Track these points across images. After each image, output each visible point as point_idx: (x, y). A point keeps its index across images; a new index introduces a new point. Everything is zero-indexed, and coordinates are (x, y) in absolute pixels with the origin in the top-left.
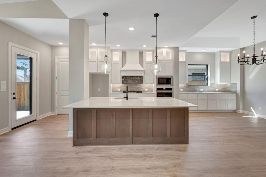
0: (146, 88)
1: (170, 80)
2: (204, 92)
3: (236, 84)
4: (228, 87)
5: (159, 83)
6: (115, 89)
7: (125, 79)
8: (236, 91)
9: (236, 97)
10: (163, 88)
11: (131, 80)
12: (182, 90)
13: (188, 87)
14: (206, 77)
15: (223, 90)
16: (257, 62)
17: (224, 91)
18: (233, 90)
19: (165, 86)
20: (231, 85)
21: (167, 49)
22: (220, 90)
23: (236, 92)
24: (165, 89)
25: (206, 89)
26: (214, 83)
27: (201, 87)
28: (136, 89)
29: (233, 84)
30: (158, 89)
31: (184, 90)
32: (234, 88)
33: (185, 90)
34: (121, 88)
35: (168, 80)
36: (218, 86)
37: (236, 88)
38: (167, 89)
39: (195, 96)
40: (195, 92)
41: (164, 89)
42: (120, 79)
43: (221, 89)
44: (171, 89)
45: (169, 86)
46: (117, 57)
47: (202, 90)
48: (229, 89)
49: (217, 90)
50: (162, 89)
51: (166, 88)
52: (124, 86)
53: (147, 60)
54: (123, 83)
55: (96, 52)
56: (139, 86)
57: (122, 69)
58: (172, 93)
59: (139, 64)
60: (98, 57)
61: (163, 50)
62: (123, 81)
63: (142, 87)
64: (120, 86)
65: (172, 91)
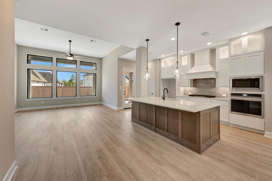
0: (224, 93)
1: (256, 83)
6: (186, 92)
7: (195, 82)
10: (243, 94)
11: (203, 83)
19: (245, 91)
21: (250, 37)
24: (246, 95)
28: (210, 93)
34: (192, 91)
38: (250, 95)
42: (188, 83)
44: (260, 96)
45: (254, 91)
50: (241, 95)
51: (248, 94)
52: (195, 89)
53: (220, 58)
54: (194, 86)
55: (166, 61)
56: (213, 90)
57: (188, 73)
58: (261, 102)
59: (209, 64)
60: (168, 65)
61: (242, 40)
62: (195, 84)
63: (217, 92)
64: (191, 90)
65: (261, 99)
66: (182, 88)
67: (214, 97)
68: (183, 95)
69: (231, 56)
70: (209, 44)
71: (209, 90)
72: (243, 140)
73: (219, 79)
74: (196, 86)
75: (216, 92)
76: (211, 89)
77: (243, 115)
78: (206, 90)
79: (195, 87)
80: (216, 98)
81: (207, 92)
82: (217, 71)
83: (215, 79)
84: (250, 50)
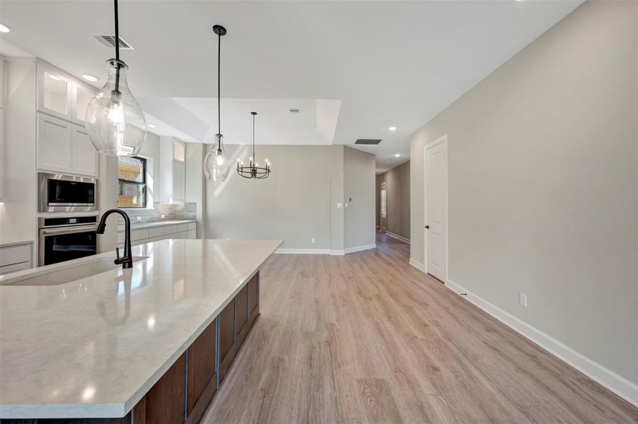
3: (195, 204)
4: (179, 211)
8: (195, 217)
9: (195, 228)
10: (68, 218)
14: (141, 187)
15: (171, 216)
16: (258, 175)
17: (171, 219)
18: (191, 214)
19: (71, 210)
20: (185, 206)
23: (195, 219)
24: (74, 221)
25: (146, 216)
26: (159, 203)
27: (139, 212)
29: (190, 203)
30: (49, 222)
32: (191, 211)
35: (80, 192)
36: (164, 209)
37: (196, 211)
38: (81, 220)
41: (71, 221)
43: (167, 214)
45: (86, 211)
47: (139, 218)
48: (181, 213)
49: (162, 216)
50: (64, 221)
51: (77, 218)
61: (66, 83)
69: (43, 111)
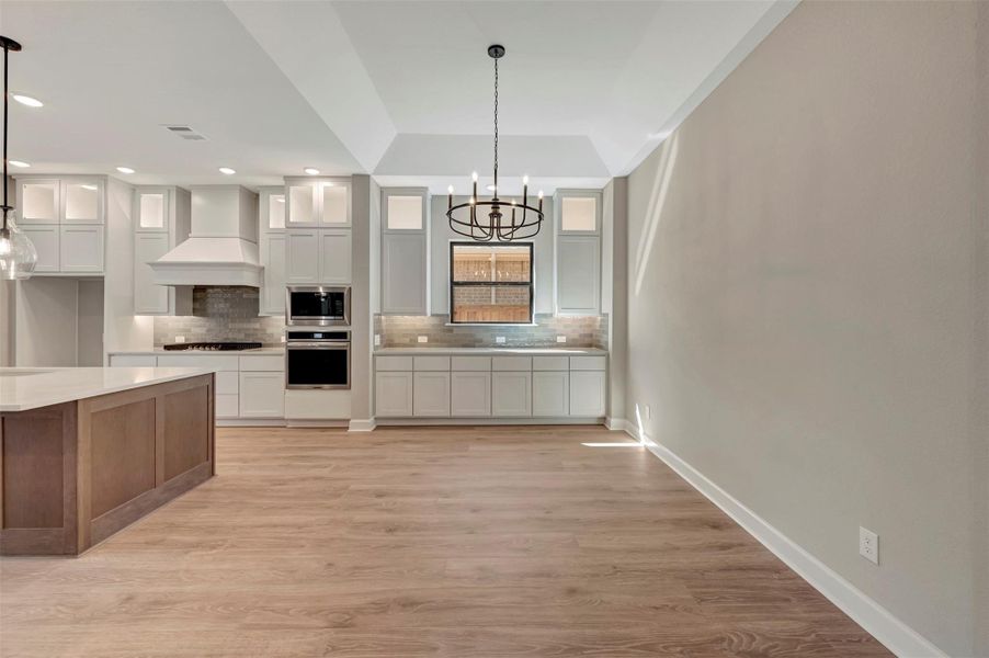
1: (338, 303)
2: (509, 347)
3: (608, 315)
4: (597, 330)
5: (295, 312)
6: (166, 336)
7: (198, 298)
9: (602, 366)
10: (313, 333)
12: (423, 339)
13: (450, 330)
15: (587, 340)
18: (605, 338)
19: (319, 325)
20: (601, 320)
21: (328, 184)
22: (573, 340)
23: (607, 349)
24: (320, 336)
25: (517, 337)
26: (551, 315)
27: (500, 329)
29: (604, 315)
30: (292, 335)
31: (433, 341)
32: (605, 332)
33: (437, 341)
34: (189, 331)
35: (335, 303)
36: (565, 326)
37: (608, 332)
38: (327, 335)
39: (484, 363)
40: (474, 347)
41: (316, 336)
43: (576, 336)
45: (334, 325)
46: (154, 214)
47: (501, 340)
48: (598, 337)
49: (562, 339)
50: (309, 335)
51: (323, 333)
52: (198, 324)
53: (271, 226)
54: (195, 312)
55: (51, 193)
56: (257, 326)
57: (160, 260)
58: (345, 351)
59: (239, 240)
60: (62, 213)
61: (311, 188)
62: (198, 306)
63: (269, 331)
64: (184, 326)
65: (345, 344)
66: (142, 321)
67: (259, 345)
68: (151, 349)
69: (290, 226)
70: (227, 171)
71: (245, 326)
72: (285, 458)
73: (267, 289)
74: (205, 310)
75: (264, 330)
76: (249, 322)
77: (315, 388)
78: (238, 325)
79: (201, 315)
80: (264, 351)
81: (239, 331)
82: (262, 264)
83: (256, 290)
84: (328, 219)
